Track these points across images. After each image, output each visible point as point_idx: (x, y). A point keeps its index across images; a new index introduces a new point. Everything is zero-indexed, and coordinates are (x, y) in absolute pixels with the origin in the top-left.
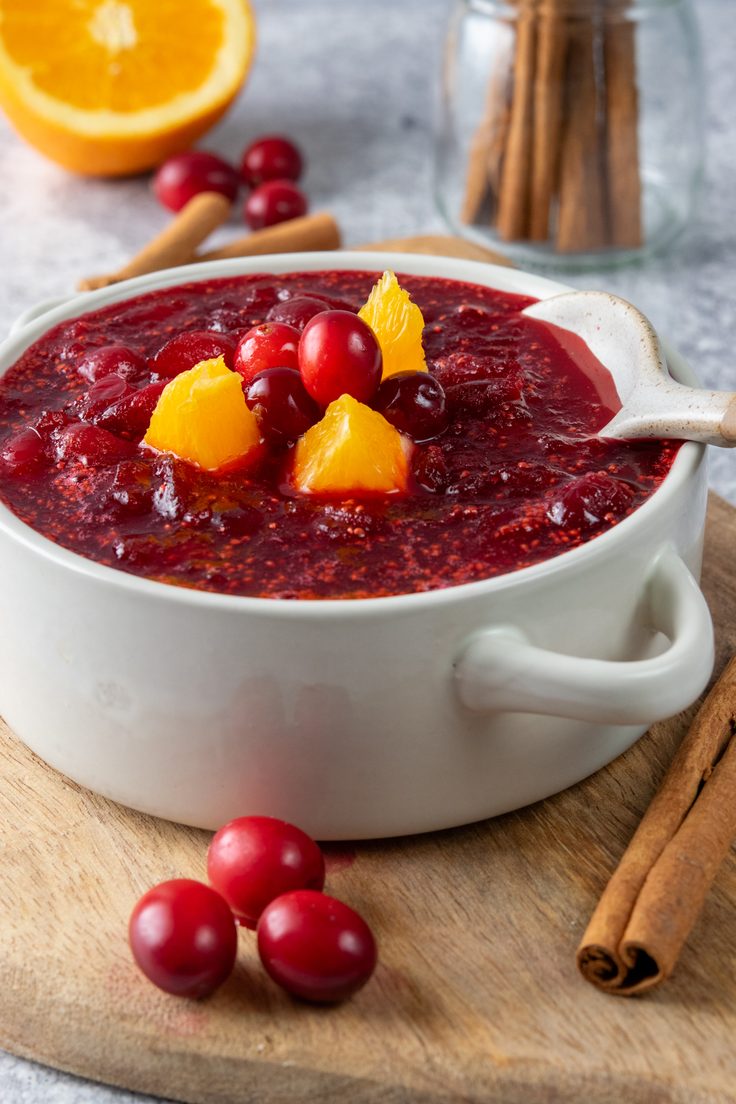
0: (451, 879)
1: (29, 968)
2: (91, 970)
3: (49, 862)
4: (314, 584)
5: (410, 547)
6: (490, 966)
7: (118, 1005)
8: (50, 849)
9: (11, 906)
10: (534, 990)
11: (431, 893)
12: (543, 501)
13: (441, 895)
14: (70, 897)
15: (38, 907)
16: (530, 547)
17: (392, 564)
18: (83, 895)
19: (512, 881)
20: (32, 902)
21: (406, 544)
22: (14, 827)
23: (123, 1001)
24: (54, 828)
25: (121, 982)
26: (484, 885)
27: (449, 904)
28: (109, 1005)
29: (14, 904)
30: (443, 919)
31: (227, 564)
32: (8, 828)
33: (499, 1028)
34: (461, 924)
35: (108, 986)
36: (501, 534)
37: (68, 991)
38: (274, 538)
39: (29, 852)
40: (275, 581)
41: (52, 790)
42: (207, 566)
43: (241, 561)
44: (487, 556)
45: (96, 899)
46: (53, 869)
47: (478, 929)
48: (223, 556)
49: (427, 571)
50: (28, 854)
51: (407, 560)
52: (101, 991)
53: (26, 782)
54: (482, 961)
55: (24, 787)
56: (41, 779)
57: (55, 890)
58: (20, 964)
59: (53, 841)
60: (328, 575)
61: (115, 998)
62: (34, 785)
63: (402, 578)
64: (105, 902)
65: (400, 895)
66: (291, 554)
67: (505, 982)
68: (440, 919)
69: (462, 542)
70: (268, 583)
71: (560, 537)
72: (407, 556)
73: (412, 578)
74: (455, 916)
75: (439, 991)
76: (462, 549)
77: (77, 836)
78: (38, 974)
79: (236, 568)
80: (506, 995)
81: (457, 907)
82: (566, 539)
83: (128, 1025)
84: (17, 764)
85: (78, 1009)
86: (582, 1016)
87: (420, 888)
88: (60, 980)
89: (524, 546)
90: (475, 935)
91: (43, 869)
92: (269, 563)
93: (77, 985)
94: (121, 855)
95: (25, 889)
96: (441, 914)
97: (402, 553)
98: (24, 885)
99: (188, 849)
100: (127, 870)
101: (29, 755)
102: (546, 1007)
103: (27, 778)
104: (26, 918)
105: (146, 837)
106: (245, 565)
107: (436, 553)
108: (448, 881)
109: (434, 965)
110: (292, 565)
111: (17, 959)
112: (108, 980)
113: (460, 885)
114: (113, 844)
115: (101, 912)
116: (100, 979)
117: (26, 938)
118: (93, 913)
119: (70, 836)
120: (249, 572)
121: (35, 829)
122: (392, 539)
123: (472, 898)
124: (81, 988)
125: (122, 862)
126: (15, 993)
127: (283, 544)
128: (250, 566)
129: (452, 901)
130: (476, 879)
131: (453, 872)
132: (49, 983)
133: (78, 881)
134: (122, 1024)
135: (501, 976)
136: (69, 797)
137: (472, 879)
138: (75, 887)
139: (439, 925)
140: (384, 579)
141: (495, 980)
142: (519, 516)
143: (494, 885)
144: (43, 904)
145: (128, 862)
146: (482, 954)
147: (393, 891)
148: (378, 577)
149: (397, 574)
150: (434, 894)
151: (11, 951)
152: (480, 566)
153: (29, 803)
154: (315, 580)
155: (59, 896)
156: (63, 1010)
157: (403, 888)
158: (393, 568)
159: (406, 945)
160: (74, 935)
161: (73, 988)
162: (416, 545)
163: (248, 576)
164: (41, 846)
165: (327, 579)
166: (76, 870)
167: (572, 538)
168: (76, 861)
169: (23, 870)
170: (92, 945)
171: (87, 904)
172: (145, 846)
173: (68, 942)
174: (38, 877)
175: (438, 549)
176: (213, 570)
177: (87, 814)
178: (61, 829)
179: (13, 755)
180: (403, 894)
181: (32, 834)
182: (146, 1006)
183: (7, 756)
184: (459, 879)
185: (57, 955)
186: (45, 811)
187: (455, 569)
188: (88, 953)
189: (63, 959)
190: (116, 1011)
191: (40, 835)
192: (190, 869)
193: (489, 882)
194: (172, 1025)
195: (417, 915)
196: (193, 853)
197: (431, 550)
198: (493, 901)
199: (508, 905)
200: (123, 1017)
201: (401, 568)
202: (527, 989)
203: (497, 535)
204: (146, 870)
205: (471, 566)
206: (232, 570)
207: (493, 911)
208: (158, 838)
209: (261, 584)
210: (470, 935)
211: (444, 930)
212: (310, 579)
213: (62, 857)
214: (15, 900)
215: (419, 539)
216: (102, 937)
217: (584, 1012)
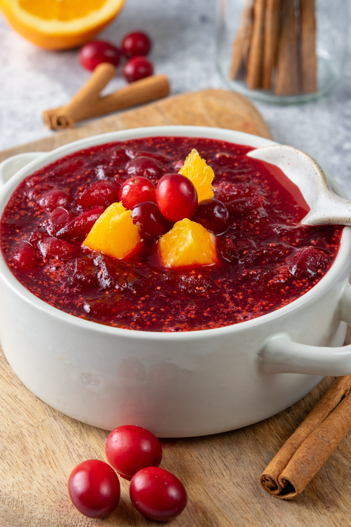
0: (222, 452)
1: (20, 500)
2: (51, 501)
3: (30, 441)
4: (187, 320)
5: (228, 295)
6: (241, 501)
7: (63, 520)
8: (30, 434)
9: (12, 466)
10: (262, 514)
11: (213, 460)
12: (286, 264)
13: (217, 461)
14: (40, 461)
15: (24, 467)
16: (285, 291)
17: (222, 305)
18: (46, 460)
19: (252, 453)
20: (22, 463)
21: (225, 293)
22: (13, 422)
23: (66, 518)
24: (32, 423)
25: (65, 508)
26: (238, 456)
27: (221, 466)
28: (59, 520)
29: (13, 465)
30: (218, 474)
31: (142, 312)
32: (10, 423)
34: (227, 478)
35: (58, 510)
36: (270, 285)
37: (39, 513)
38: (162, 295)
39: (20, 436)
40: (168, 320)
41: (31, 402)
42: (133, 314)
43: (149, 310)
44: (266, 297)
45: (53, 462)
46: (32, 445)
47: (235, 480)
48: (139, 307)
49: (240, 308)
50: (20, 437)
51: (228, 302)
52: (55, 512)
53: (19, 397)
54: (237, 498)
55: (18, 400)
56: (26, 395)
57: (33, 457)
58: (16, 497)
59: (32, 430)
60: (192, 314)
61: (62, 516)
62: (22, 399)
63: (228, 312)
64: (57, 464)
65: (198, 460)
66: (171, 303)
67: (248, 509)
68: (217, 474)
69: (252, 290)
70: (165, 321)
71: (298, 283)
72: (227, 300)
73: (233, 312)
74: (224, 473)
75: (216, 514)
76: (253, 294)
77: (43, 427)
78: (25, 503)
79: (147, 314)
80: (248, 516)
81: (225, 468)
82: (301, 284)
84: (14, 387)
85: (44, 521)
87: (208, 458)
88: (35, 506)
89: (282, 290)
90: (234, 483)
91: (27, 445)
92: (162, 310)
93: (44, 509)
94: (64, 438)
95: (19, 457)
96: (217, 471)
97: (225, 298)
98: (18, 454)
99: (96, 435)
100: (67, 446)
101: (20, 383)
103: (19, 395)
104: (19, 472)
105: (77, 428)
106: (151, 311)
107: (241, 297)
108: (221, 454)
109: (214, 499)
110: (174, 310)
111: (15, 495)
112: (58, 507)
113: (227, 456)
114: (60, 431)
115: (55, 469)
116: (55, 506)
117: (19, 484)
118: (51, 469)
119: (40, 428)
120: (154, 315)
121: (23, 423)
122: (218, 291)
123: (233, 463)
124: (46, 511)
125: (65, 442)
126: (14, 512)
127: (166, 298)
128: (154, 312)
129: (223, 464)
130: (234, 452)
131: (224, 449)
132: (30, 508)
133: (44, 452)
135: (246, 507)
136: (39, 406)
137: (232, 453)
138: (42, 456)
139: (216, 478)
140: (220, 314)
141: (243, 508)
142: (277, 274)
143: (243, 456)
144: (27, 465)
145: (68, 442)
146: (237, 494)
147: (195, 459)
148: (217, 313)
149: (225, 311)
150: (214, 460)
151: (12, 491)
152: (264, 303)
153: (20, 409)
154: (187, 318)
155: (35, 460)
156: (37, 521)
157: (200, 458)
158: (222, 307)
159: (201, 489)
160: (42, 482)
161: (42, 511)
162: (230, 294)
163: (154, 318)
164: (25, 433)
165: (193, 316)
166: (43, 446)
167: (304, 283)
168: (43, 441)
169: (17, 446)
170: (51, 488)
171: (48, 465)
172: (76, 433)
173: (39, 486)
174: (24, 450)
175: (242, 295)
176: (136, 316)
177: (48, 415)
178: (35, 423)
179: (12, 382)
180: (200, 461)
181: (22, 426)
182: (77, 520)
183: (9, 383)
184: (226, 453)
185: (34, 493)
186: (28, 413)
187: (253, 306)
188: (48, 491)
189: (37, 495)
190: (62, 523)
191: (25, 426)
192: (97, 446)
193: (241, 454)
195: (206, 472)
196: (99, 437)
197: (239, 296)
198: (242, 464)
199: (250, 467)
201: (227, 307)
202: (259, 513)
203: (268, 285)
204: (76, 446)
205: (260, 303)
206: (145, 315)
207: (242, 470)
208: (82, 429)
209: (161, 322)
210: (231, 483)
211: (219, 481)
212: (184, 317)
213: (36, 439)
214: (13, 462)
215: (231, 290)
216: (55, 483)
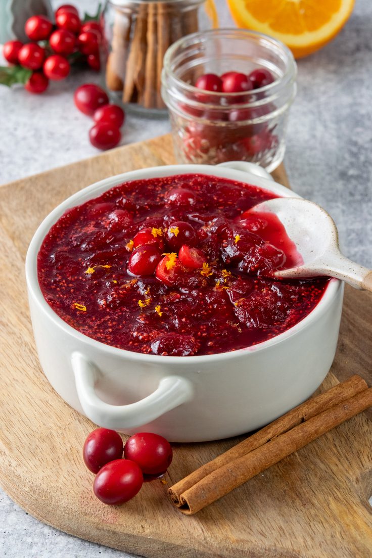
1: (49, 491)
2: (74, 493)
3: (58, 440)
7: (84, 509)
8: (58, 435)
9: (42, 462)
14: (66, 459)
15: (53, 463)
18: (71, 458)
20: (51, 460)
22: (44, 424)
23: (86, 507)
24: (60, 425)
25: (85, 499)
28: (80, 509)
32: (42, 425)
33: (233, 526)
35: (80, 500)
37: (63, 502)
39: (50, 436)
41: (60, 407)
45: (77, 460)
46: (59, 445)
50: (50, 437)
52: (77, 503)
53: (50, 402)
55: (49, 405)
56: (55, 401)
57: (60, 455)
58: (45, 488)
59: (60, 431)
61: (83, 506)
62: (52, 404)
77: (69, 429)
78: (52, 494)
83: (88, 518)
84: (46, 393)
85: (68, 509)
86: (267, 521)
88: (61, 497)
91: (56, 445)
93: (68, 499)
95: (48, 454)
98: (48, 452)
102: (253, 517)
103: (50, 400)
104: (48, 468)
111: (44, 487)
112: (80, 498)
116: (77, 497)
117: (48, 477)
118: (75, 466)
119: (67, 429)
121: (53, 425)
124: (69, 501)
126: (43, 501)
132: (57, 498)
133: (69, 451)
134: (85, 517)
136: (66, 410)
138: (68, 454)
144: (55, 461)
151: (42, 483)
153: (50, 413)
155: (62, 458)
156: (62, 509)
160: (67, 477)
161: (66, 501)
164: (55, 434)
166: (69, 445)
168: (69, 441)
169: (47, 445)
170: (74, 482)
171: (73, 462)
173: (65, 480)
174: (53, 449)
177: (73, 419)
178: (63, 425)
179: (44, 389)
181: (51, 428)
182: (95, 510)
183: (42, 389)
185: (61, 486)
186: (57, 417)
188: (72, 484)
189: (62, 488)
190: (83, 511)
191: (54, 428)
194: (105, 519)
200: (86, 514)
213: (63, 439)
214: (44, 459)
216: (78, 478)
217: (268, 520)
